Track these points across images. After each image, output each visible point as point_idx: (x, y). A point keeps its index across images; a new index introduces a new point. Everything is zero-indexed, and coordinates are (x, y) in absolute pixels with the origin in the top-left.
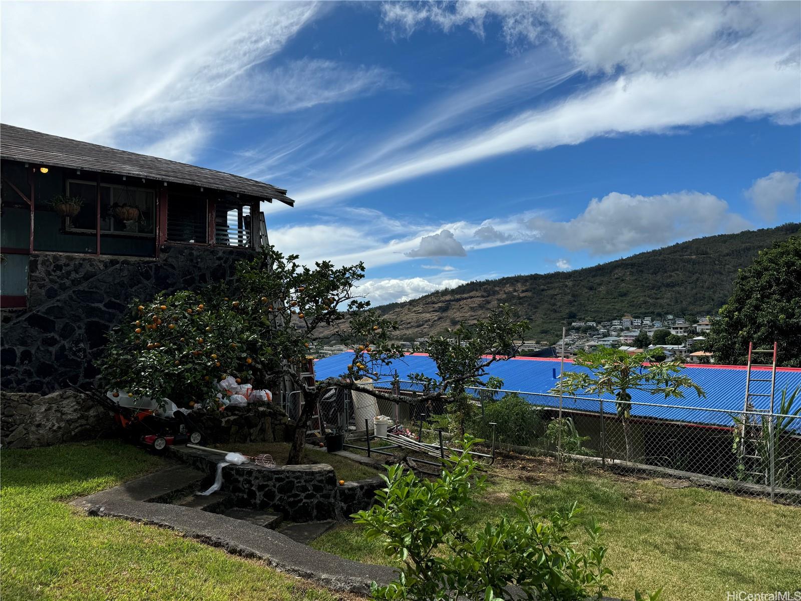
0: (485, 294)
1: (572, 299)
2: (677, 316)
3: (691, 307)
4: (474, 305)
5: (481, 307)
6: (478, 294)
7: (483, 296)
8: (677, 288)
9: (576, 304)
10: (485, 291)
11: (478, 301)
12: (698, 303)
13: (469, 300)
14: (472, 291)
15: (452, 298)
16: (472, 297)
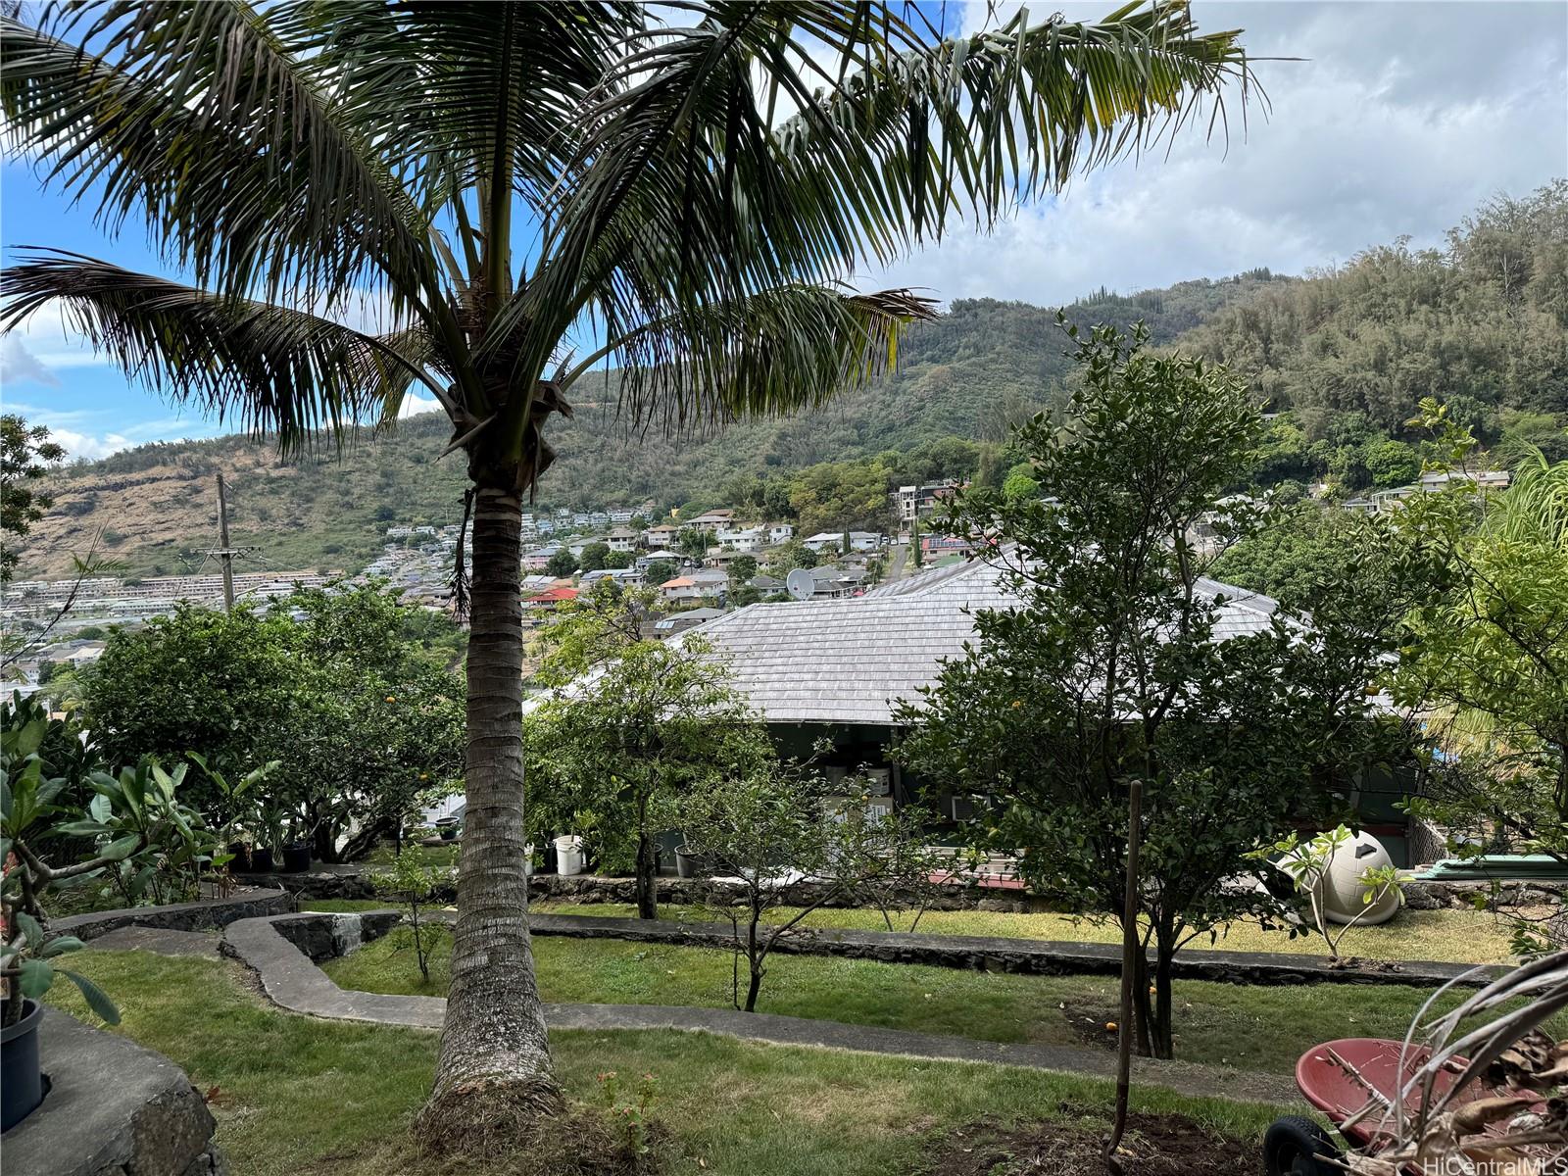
0: (187, 472)
1: (383, 481)
2: (575, 510)
3: (597, 494)
4: (162, 498)
5: (179, 501)
6: (168, 472)
7: (181, 478)
8: (572, 461)
9: (391, 490)
10: (186, 465)
11: (171, 488)
12: (606, 486)
13: (147, 486)
14: (152, 466)
15: (102, 483)
16: (154, 480)
